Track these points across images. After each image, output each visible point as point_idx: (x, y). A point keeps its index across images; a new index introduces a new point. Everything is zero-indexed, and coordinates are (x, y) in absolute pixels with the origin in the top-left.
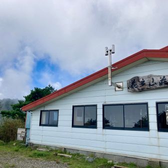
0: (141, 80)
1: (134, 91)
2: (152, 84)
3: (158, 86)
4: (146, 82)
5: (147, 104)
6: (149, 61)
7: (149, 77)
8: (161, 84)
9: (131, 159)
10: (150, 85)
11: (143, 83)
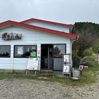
0: (8, 35)
1: (5, 40)
2: (12, 37)
3: (15, 38)
4: (10, 36)
5: (10, 46)
6: (13, 26)
7: (11, 33)
8: (16, 37)
9: (2, 70)
10: (11, 37)
11: (9, 36)
